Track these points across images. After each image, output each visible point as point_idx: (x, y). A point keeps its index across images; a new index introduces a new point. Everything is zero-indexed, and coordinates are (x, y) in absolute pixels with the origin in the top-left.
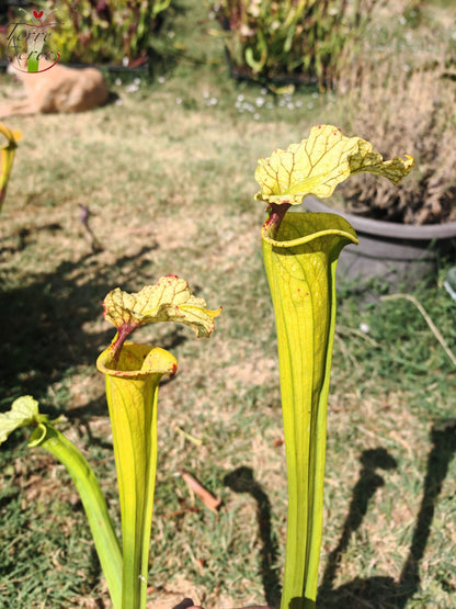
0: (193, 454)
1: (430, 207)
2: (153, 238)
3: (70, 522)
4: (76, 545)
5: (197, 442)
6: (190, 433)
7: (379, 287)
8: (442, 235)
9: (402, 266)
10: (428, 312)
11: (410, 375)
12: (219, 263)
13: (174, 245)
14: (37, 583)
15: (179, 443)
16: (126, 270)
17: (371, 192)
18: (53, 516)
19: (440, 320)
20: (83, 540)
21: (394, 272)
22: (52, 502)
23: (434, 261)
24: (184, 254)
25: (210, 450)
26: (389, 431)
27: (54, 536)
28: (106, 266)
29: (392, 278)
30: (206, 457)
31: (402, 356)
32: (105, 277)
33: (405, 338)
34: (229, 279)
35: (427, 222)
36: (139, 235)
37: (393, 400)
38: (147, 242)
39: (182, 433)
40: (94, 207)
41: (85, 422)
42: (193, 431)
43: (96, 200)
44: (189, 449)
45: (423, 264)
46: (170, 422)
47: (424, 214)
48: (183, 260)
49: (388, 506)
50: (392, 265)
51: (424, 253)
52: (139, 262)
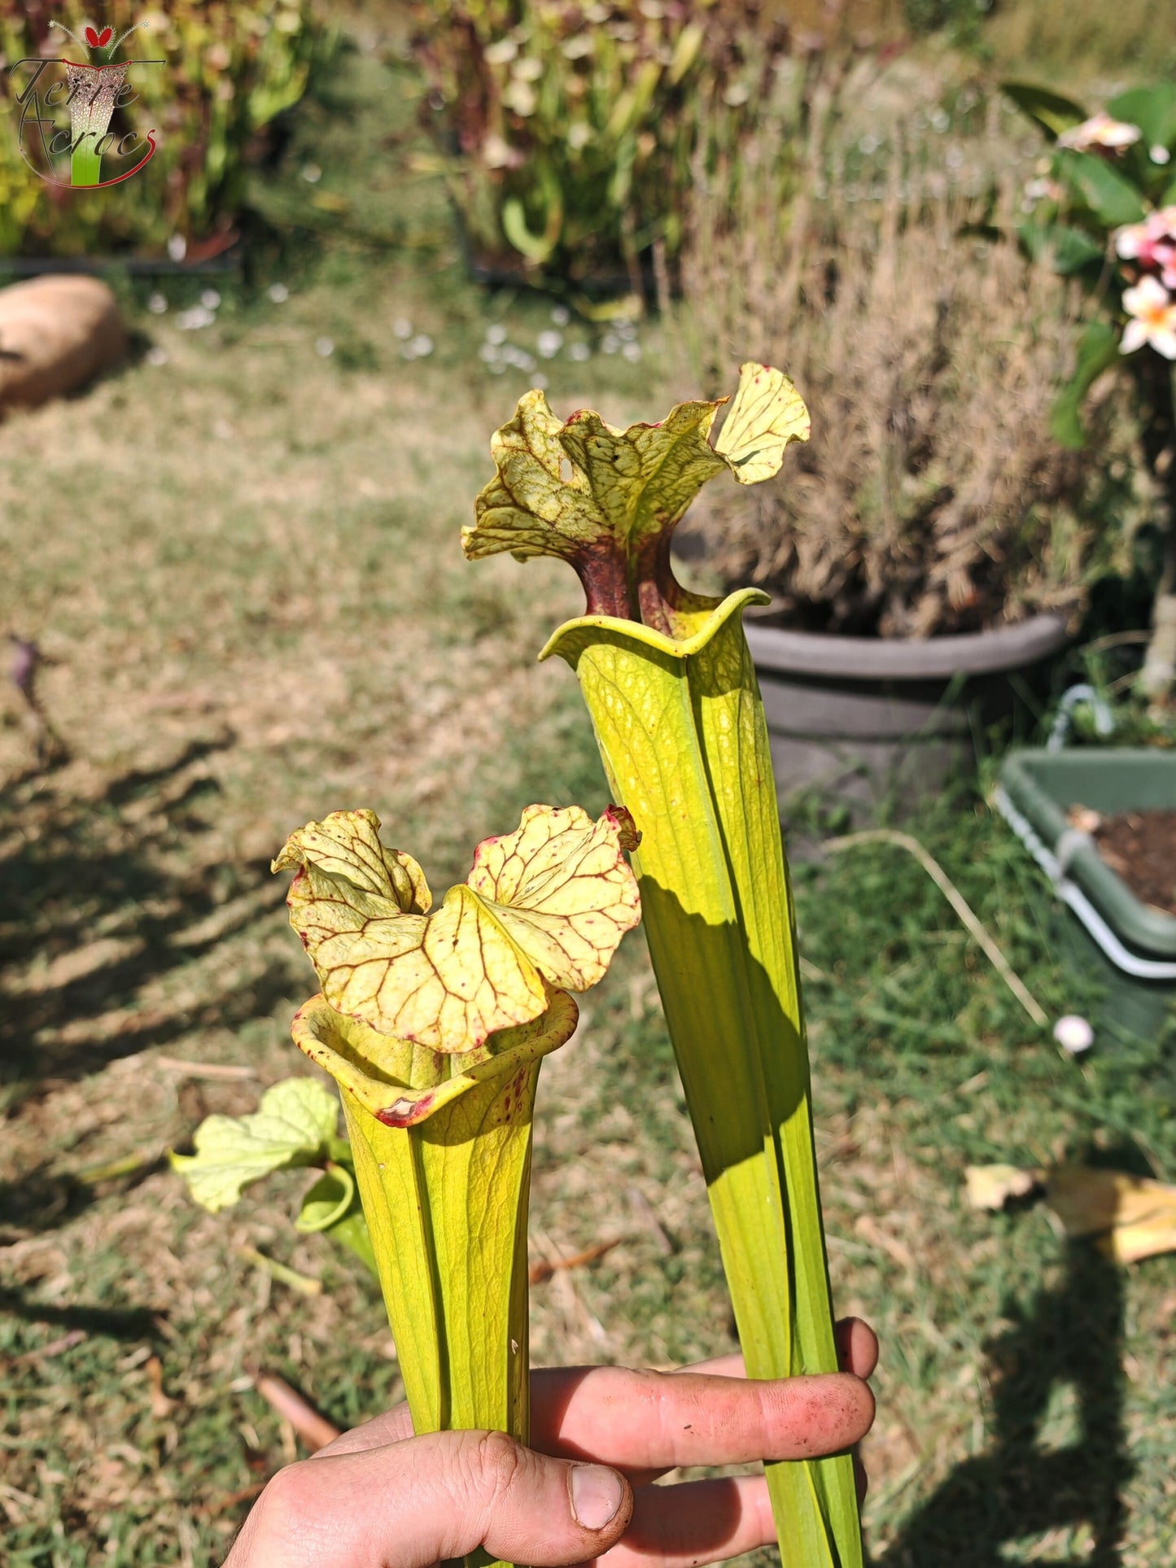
0: (297, 1321)
1: (942, 589)
2: (218, 717)
5: (308, 1287)
6: (286, 1264)
7: (823, 816)
8: (980, 665)
9: (880, 756)
10: (953, 877)
11: (910, 1057)
12: (400, 778)
13: (279, 734)
15: (254, 1293)
16: (136, 811)
17: (783, 556)
19: (990, 899)
21: (862, 772)
23: (967, 736)
24: (304, 759)
25: (343, 1308)
26: (854, 1217)
28: (77, 801)
29: (856, 790)
30: (331, 1329)
31: (890, 1005)
32: (68, 832)
33: (899, 953)
34: (428, 819)
35: (939, 630)
36: (178, 713)
37: (868, 1129)
38: (204, 730)
39: (264, 1264)
40: (52, 642)
42: (299, 1255)
43: (62, 622)
44: (285, 1309)
45: (937, 745)
46: (230, 1233)
47: (928, 609)
48: (302, 774)
50: (854, 754)
51: (933, 717)
52: (176, 788)
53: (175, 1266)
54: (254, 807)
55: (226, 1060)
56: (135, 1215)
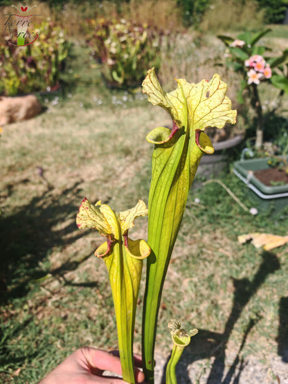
1: (219, 133)
2: (80, 177)
3: (63, 325)
4: (69, 336)
7: (201, 179)
9: (210, 166)
10: (228, 186)
11: (224, 220)
12: (118, 184)
13: (93, 179)
14: (51, 358)
16: (69, 196)
18: (54, 324)
19: (234, 190)
20: (71, 333)
21: (208, 170)
22: (51, 318)
24: (98, 183)
26: (218, 249)
27: (56, 334)
28: (57, 196)
29: (207, 173)
31: (218, 210)
32: (57, 201)
33: (219, 202)
35: (220, 141)
36: (72, 177)
37: (218, 234)
38: (77, 180)
40: (45, 167)
41: (62, 276)
43: (45, 163)
45: (221, 164)
48: (98, 186)
49: (224, 285)
50: (205, 167)
51: (220, 158)
52: (75, 191)
53: (98, 273)
54: (91, 192)
55: (98, 237)
56: (88, 266)
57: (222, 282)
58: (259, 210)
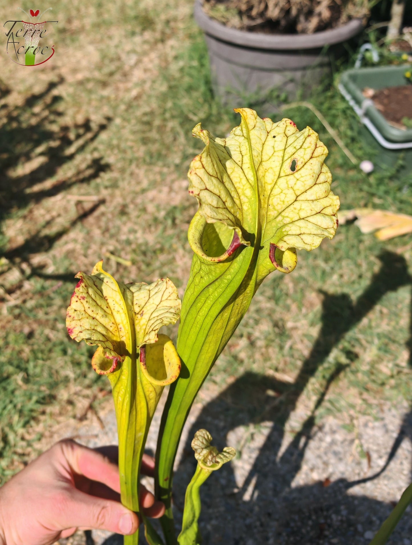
0: (125, 274)
1: (320, 14)
2: (57, 71)
3: (27, 349)
4: (35, 367)
5: (128, 263)
6: (120, 256)
7: (278, 97)
8: (334, 41)
9: (298, 75)
10: (325, 115)
12: (128, 90)
13: (80, 76)
14: (8, 401)
15: (111, 266)
16: (37, 109)
17: (262, 6)
18: (11, 345)
20: (40, 362)
21: (292, 81)
22: (7, 334)
23: (329, 65)
24: (90, 85)
25: (139, 269)
27: (15, 362)
28: (17, 108)
29: (290, 87)
30: (137, 275)
32: (16, 119)
34: (138, 106)
35: (318, 29)
36: (43, 71)
38: (52, 77)
39: (113, 259)
41: (26, 260)
42: (123, 254)
44: (121, 270)
45: (318, 70)
46: (101, 249)
47: (314, 22)
48: (90, 92)
49: (299, 295)
50: (289, 75)
51: (317, 60)
52: (48, 99)
53: (86, 261)
54: (77, 104)
55: (88, 194)
56: (70, 246)
57: (295, 291)
58: (375, 165)
